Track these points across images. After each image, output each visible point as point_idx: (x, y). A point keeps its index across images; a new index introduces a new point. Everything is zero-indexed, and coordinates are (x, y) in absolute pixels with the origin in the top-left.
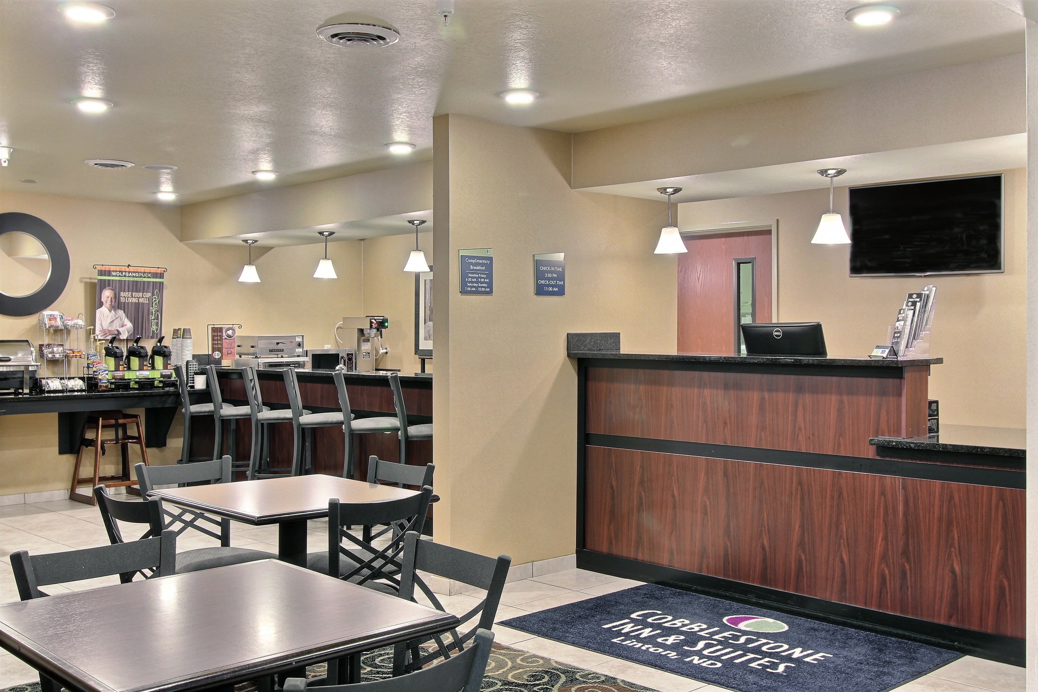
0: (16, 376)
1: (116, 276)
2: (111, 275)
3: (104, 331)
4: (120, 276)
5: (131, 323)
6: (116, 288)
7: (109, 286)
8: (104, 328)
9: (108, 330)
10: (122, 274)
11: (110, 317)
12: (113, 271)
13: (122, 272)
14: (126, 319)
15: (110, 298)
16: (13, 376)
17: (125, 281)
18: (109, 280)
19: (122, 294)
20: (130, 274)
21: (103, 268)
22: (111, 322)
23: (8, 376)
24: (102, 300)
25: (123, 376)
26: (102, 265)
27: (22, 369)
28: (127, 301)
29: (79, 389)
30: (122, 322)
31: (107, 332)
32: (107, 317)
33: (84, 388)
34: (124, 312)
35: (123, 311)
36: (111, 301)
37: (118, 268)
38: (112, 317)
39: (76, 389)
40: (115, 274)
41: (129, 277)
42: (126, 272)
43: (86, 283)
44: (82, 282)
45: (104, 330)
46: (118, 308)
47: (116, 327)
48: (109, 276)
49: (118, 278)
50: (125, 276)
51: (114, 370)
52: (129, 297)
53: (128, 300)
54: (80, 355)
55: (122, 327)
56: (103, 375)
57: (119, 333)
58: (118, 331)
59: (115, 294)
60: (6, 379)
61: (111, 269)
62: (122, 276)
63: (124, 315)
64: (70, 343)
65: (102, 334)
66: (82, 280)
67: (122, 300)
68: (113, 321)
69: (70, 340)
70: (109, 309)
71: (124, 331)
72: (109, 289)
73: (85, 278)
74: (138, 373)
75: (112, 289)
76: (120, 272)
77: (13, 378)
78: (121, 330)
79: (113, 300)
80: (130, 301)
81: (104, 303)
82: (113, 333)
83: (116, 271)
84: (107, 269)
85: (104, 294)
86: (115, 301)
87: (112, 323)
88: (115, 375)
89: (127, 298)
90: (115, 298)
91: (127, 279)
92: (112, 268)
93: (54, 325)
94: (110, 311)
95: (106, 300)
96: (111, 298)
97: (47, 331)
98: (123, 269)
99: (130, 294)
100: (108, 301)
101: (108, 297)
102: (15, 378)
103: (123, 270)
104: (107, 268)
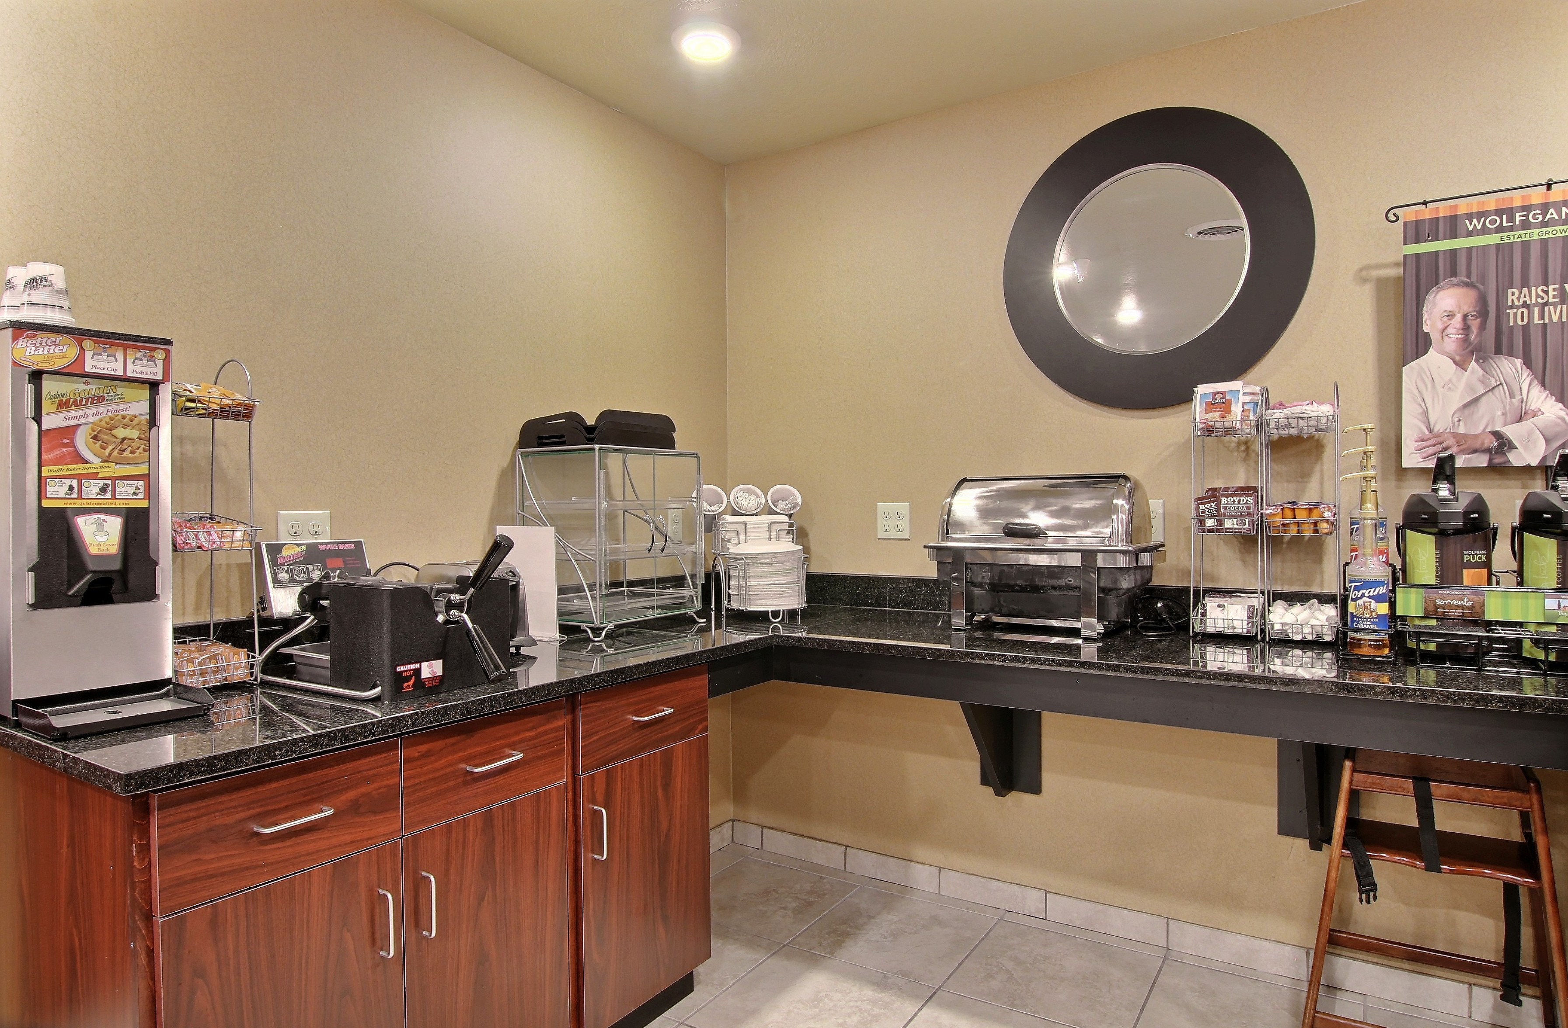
0: (1062, 583)
1: (1484, 231)
2: (1461, 230)
3: (1438, 440)
4: (1500, 229)
5: (1561, 405)
6: (1483, 279)
7: (1454, 273)
8: (1438, 427)
9: (1456, 435)
10: (1511, 219)
11: (1462, 385)
12: (1470, 216)
13: (1510, 212)
14: (1537, 389)
15: (1458, 318)
16: (1054, 582)
17: (1526, 245)
18: (1453, 252)
19: (1513, 296)
20: (1552, 214)
21: (1426, 213)
22: (1466, 406)
23: (1038, 582)
24: (1426, 329)
25: (1477, 609)
26: (1425, 203)
27: (1075, 560)
28: (1537, 321)
29: (1309, 638)
30: (1516, 401)
31: (1451, 441)
32: (1449, 386)
33: (1328, 639)
34: (1528, 363)
35: (1519, 362)
36: (1466, 328)
37: (1491, 203)
38: (1470, 388)
39: (1298, 637)
40: (1479, 227)
41: (1544, 224)
42: (1527, 208)
43: (1381, 283)
44: (1365, 281)
45: (1439, 435)
46: (1498, 351)
47: (1492, 420)
48: (1454, 235)
49: (1493, 239)
50: (1526, 225)
51: (1433, 581)
52: (1546, 304)
53: (1542, 317)
54: (1315, 524)
55: (1520, 419)
56: (1360, 602)
57: (1503, 444)
58: (1497, 435)
59: (1482, 301)
60: (1036, 589)
61: (1462, 211)
62: (1511, 229)
63: (1526, 376)
64: (1322, 483)
65: (1431, 450)
66: (1364, 273)
67: (1516, 318)
68: (1477, 400)
69: (1322, 471)
70: (1457, 358)
71: (1530, 434)
72: (1455, 285)
73: (1378, 267)
74: (1551, 604)
75: (1466, 285)
76: (1499, 212)
77: (1054, 588)
78: (1511, 432)
79: (1475, 324)
80: (1555, 319)
81: (1435, 337)
82: (1478, 445)
83: (1481, 215)
84: (1441, 215)
85: (1434, 304)
86: (1483, 327)
87: (1472, 407)
88: (1439, 602)
89: (1536, 309)
90: (1483, 314)
91: (1536, 234)
92: (1463, 207)
93: (1218, 425)
94: (1461, 365)
95: (1440, 326)
96: (1465, 317)
97: (1243, 448)
98: (1517, 199)
99: (1551, 293)
100: (1450, 330)
101: (1451, 316)
102: (1061, 588)
103: (1517, 203)
104: (1443, 210)
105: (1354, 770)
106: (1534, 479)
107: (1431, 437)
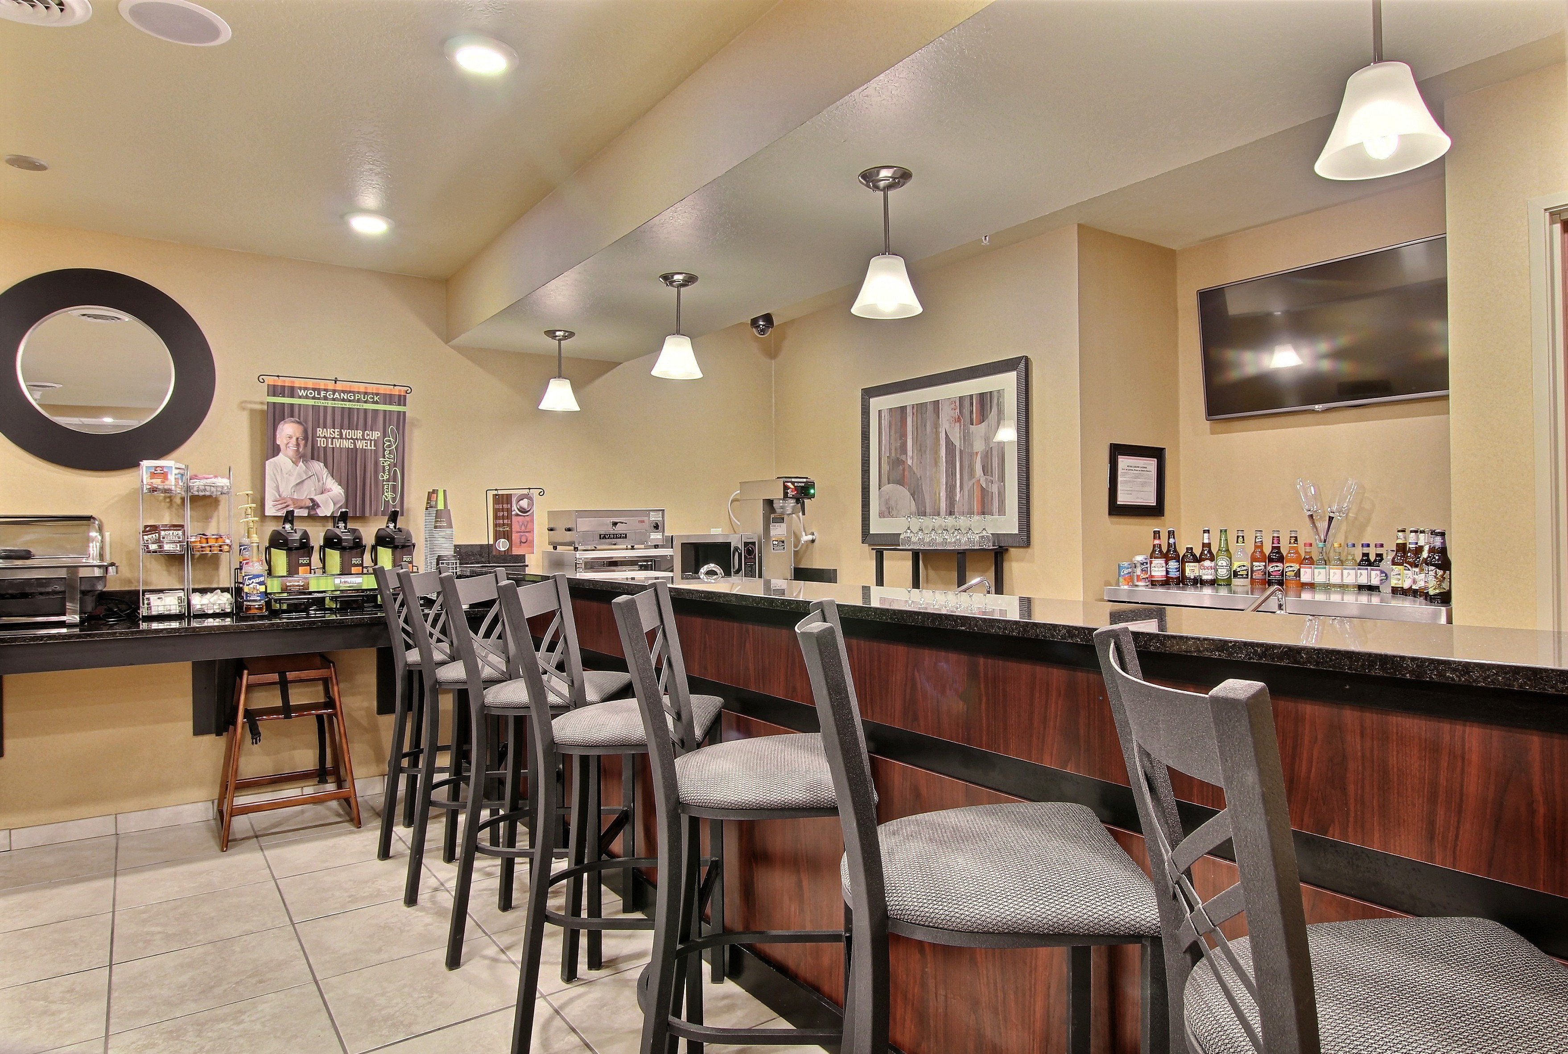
0: (50, 589)
1: (307, 397)
2: (296, 395)
3: (284, 501)
4: (314, 398)
5: (340, 487)
6: (306, 421)
7: (292, 416)
8: (284, 495)
9: (293, 499)
10: (319, 394)
11: (295, 473)
12: (300, 388)
13: (319, 391)
14: (330, 478)
15: (294, 439)
16: (43, 590)
17: (325, 408)
18: (292, 405)
19: (320, 432)
20: (337, 395)
21: (279, 382)
22: (298, 484)
23: (28, 590)
24: (278, 442)
25: (306, 586)
26: (278, 376)
27: (63, 574)
28: (330, 446)
29: (218, 611)
30: (321, 484)
31: (290, 502)
32: (290, 474)
33: (228, 610)
34: (326, 466)
35: (322, 465)
36: (298, 445)
37: (310, 384)
38: (299, 475)
39: (211, 612)
40: (304, 395)
41: (334, 399)
42: (326, 390)
43: (252, 412)
44: (244, 409)
45: (284, 499)
46: (313, 458)
47: (310, 493)
48: (292, 396)
49: (311, 402)
50: (325, 398)
51: (285, 574)
52: (334, 438)
53: (332, 444)
54: (220, 546)
55: (322, 493)
56: (251, 586)
57: (315, 505)
58: (312, 500)
59: (305, 431)
60: (24, 595)
61: (297, 385)
62: (319, 399)
63: (325, 472)
64: (218, 522)
65: (280, 506)
66: (243, 405)
67: (321, 443)
68: (303, 481)
69: (218, 516)
70: (294, 460)
71: (327, 501)
72: (292, 422)
73: (250, 402)
74: (337, 581)
75: (298, 423)
76: (314, 389)
77: (41, 594)
78: (318, 499)
79: (302, 443)
80: (338, 446)
81: (282, 447)
82: (303, 505)
83: (305, 389)
84: (286, 385)
85: (283, 430)
86: (306, 445)
87: (300, 485)
88: (288, 584)
89: (330, 440)
90: (306, 438)
91: (330, 404)
92: (298, 383)
93: (160, 487)
94: (295, 463)
95: (286, 442)
96: (297, 439)
97: (168, 500)
98: (322, 385)
99: (336, 433)
100: (290, 445)
101: (290, 437)
102: (48, 593)
103: (322, 387)
104: (288, 382)
105: (249, 675)
106: (328, 522)
107: (280, 500)
